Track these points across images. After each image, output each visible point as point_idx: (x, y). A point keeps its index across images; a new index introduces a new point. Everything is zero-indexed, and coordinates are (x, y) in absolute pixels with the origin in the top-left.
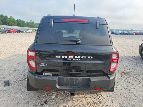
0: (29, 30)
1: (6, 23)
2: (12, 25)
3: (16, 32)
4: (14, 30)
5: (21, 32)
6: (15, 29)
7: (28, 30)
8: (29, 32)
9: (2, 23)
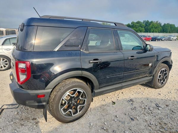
0: (172, 37)
1: (147, 30)
2: (153, 32)
3: (150, 40)
4: (148, 38)
5: (157, 40)
6: (150, 36)
7: (170, 37)
8: (171, 39)
9: (144, 31)
